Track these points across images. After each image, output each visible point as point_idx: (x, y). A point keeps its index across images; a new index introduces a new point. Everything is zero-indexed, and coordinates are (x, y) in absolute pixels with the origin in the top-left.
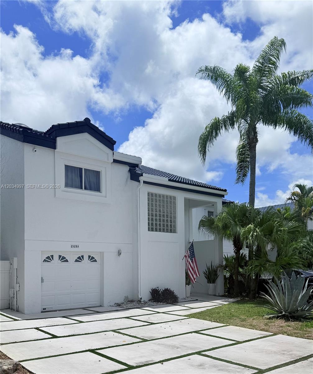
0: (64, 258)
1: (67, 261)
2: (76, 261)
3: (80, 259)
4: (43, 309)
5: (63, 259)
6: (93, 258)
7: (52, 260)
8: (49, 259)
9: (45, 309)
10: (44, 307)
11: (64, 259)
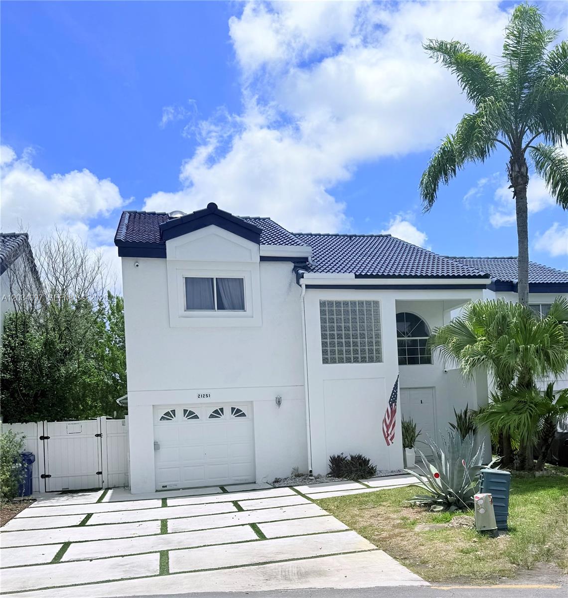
0: (191, 413)
1: (196, 417)
2: (212, 416)
3: (217, 413)
4: (163, 487)
5: (190, 415)
6: (238, 411)
7: (174, 417)
8: (169, 415)
9: (166, 486)
10: (164, 484)
11: (193, 414)
